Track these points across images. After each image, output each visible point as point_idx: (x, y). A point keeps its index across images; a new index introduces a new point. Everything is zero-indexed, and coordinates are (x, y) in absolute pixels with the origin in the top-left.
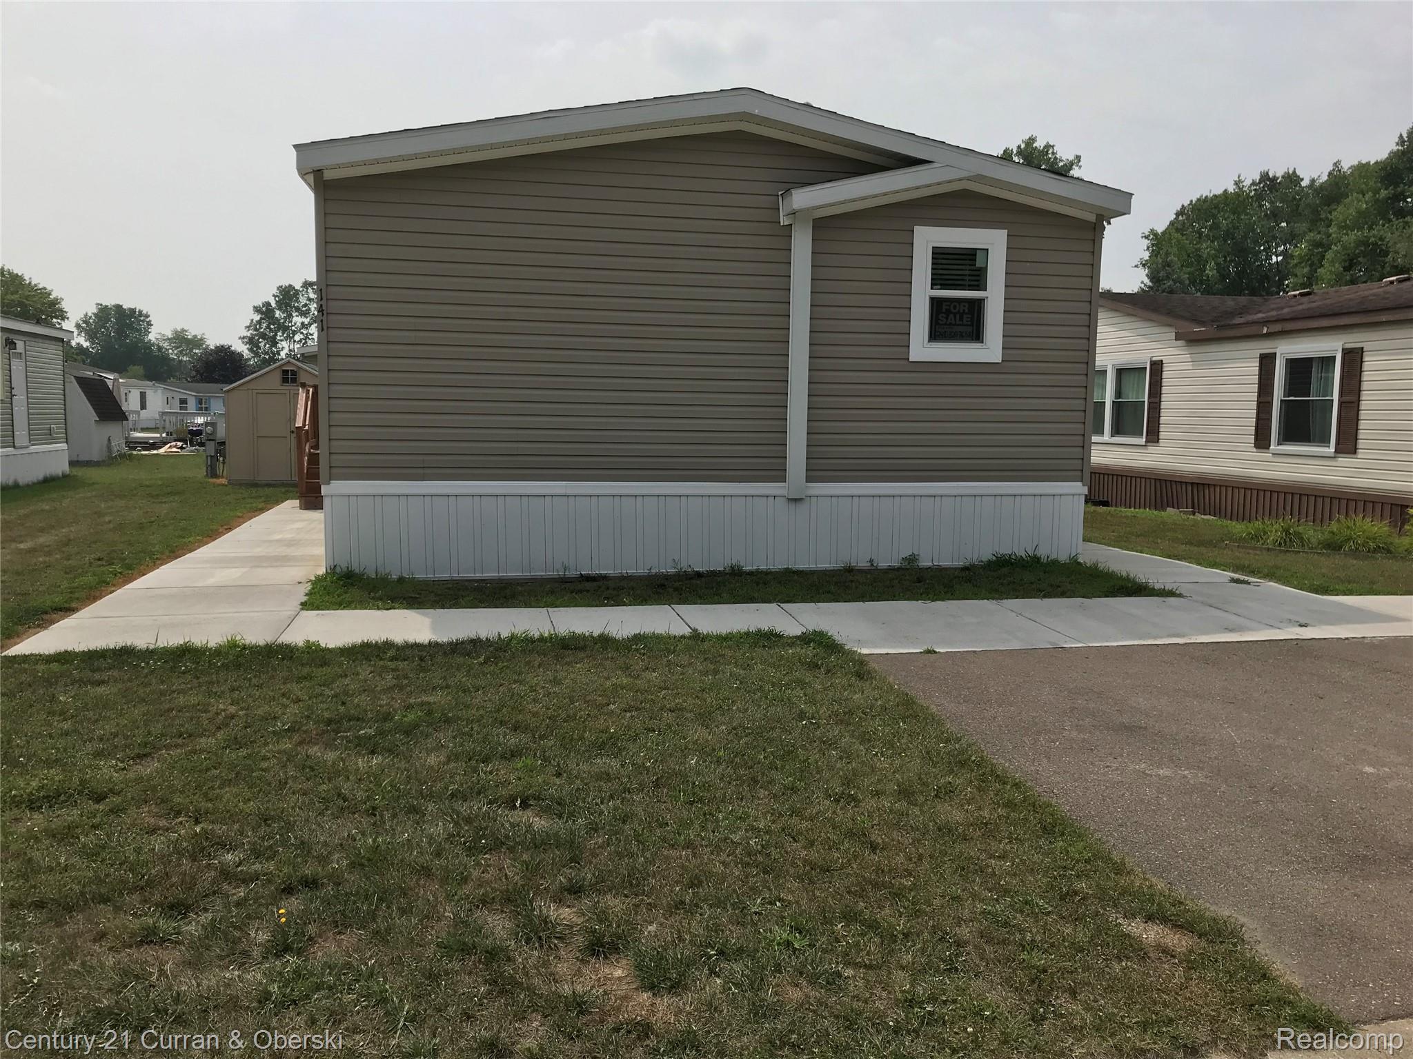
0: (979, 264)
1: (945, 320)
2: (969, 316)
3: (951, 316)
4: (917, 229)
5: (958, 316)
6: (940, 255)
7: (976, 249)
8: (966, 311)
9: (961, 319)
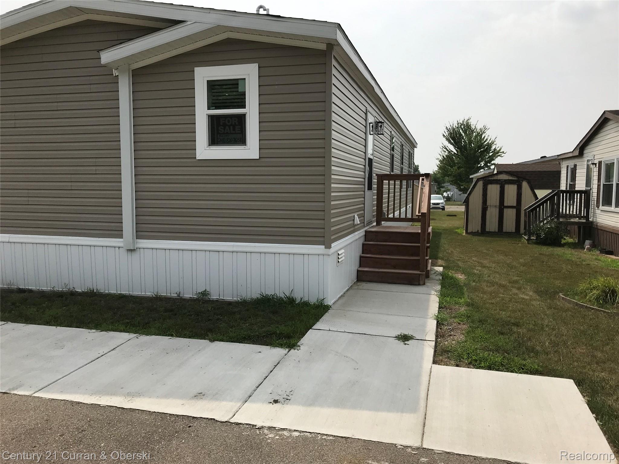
0: (240, 89)
1: (223, 130)
2: (240, 127)
3: (227, 127)
4: (196, 69)
5: (231, 127)
6: (212, 85)
7: (238, 80)
8: (237, 124)
9: (234, 130)
